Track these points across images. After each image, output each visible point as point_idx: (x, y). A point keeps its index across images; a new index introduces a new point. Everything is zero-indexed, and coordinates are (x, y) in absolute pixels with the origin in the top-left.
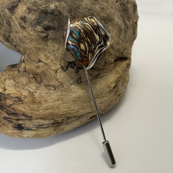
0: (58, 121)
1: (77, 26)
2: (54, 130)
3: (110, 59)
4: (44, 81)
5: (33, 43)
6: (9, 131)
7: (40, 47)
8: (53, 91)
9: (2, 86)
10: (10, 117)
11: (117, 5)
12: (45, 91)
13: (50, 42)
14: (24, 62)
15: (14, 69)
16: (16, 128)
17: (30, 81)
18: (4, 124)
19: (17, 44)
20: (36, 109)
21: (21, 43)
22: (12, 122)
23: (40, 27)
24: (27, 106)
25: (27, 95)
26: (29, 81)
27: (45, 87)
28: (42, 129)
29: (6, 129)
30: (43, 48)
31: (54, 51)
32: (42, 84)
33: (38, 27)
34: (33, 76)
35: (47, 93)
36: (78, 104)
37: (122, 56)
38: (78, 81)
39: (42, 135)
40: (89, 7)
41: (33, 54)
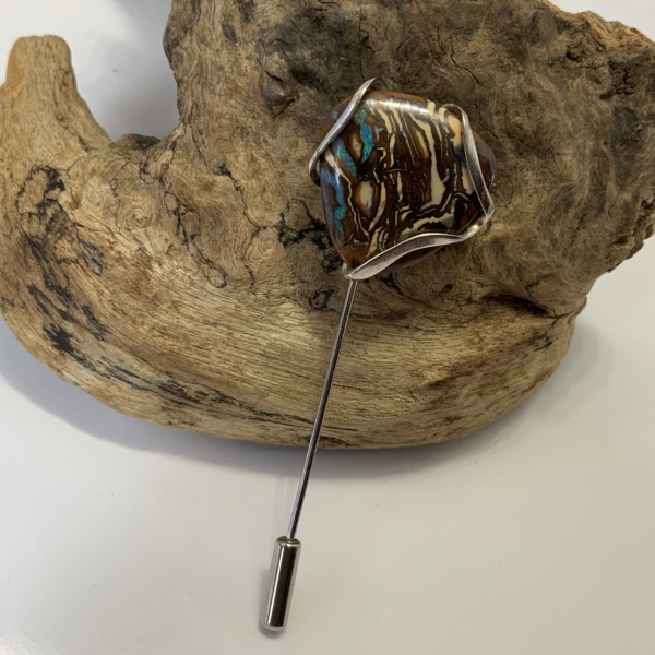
0: (185, 390)
1: (384, 116)
2: (163, 409)
3: (473, 283)
4: (204, 239)
5: (233, 102)
6: (30, 336)
7: (248, 124)
8: (213, 288)
9: (74, 189)
10: (47, 293)
11: (599, 109)
12: (189, 274)
13: (288, 126)
14: (173, 147)
15: (135, 154)
16: (53, 338)
17: (159, 216)
18: (24, 304)
19: (186, 78)
20: (131, 312)
21: (198, 82)
22: (46, 311)
23: (281, 58)
24: (111, 289)
25: (128, 256)
26: (154, 217)
27: (197, 260)
28: (124, 386)
29: (25, 325)
30: (257, 134)
31: (287, 161)
32: (191, 245)
33: (276, 56)
34: (175, 207)
35: (193, 284)
36: (276, 372)
37: (526, 294)
38: (315, 298)
39: (118, 401)
40: (478, 69)
41: (216, 135)
